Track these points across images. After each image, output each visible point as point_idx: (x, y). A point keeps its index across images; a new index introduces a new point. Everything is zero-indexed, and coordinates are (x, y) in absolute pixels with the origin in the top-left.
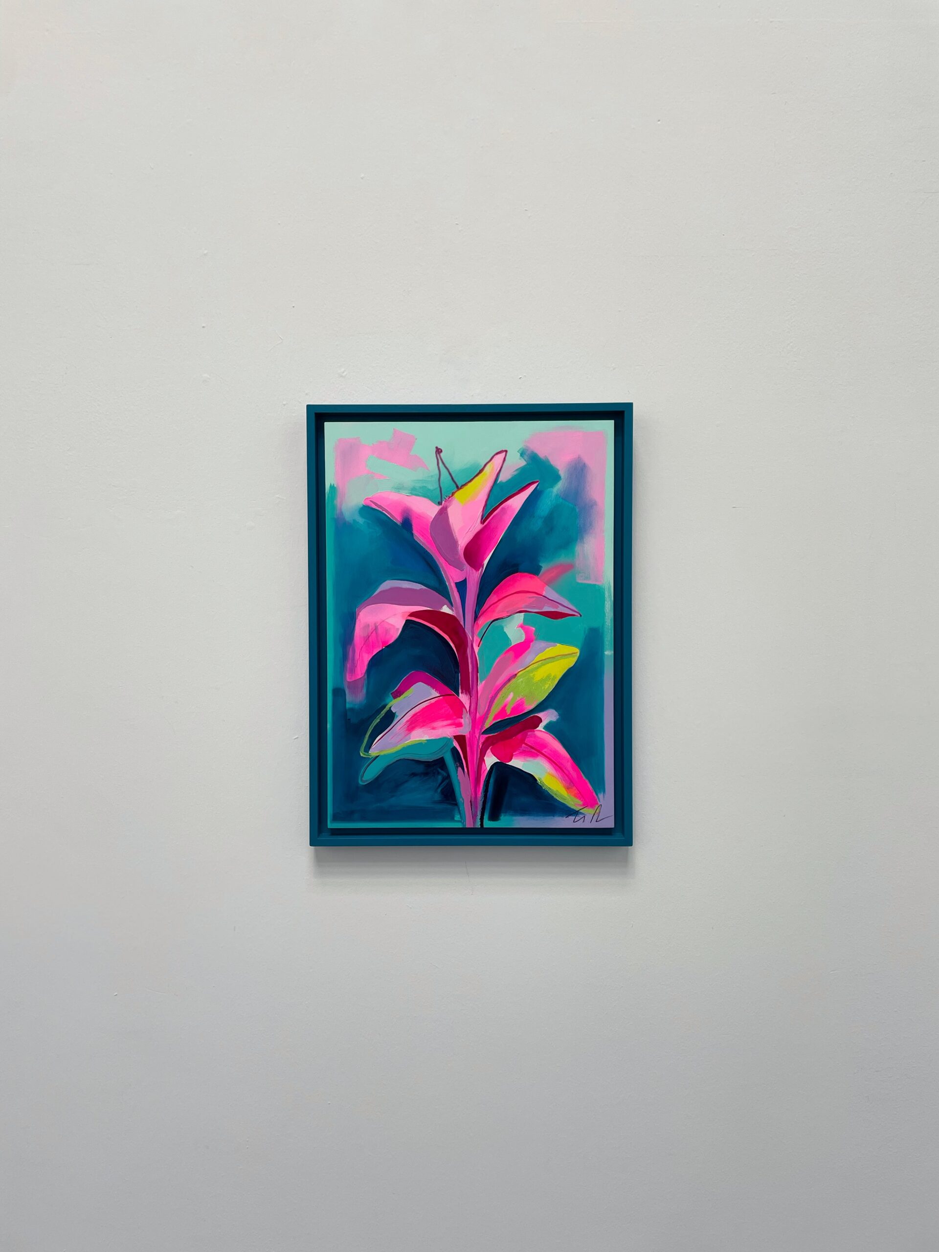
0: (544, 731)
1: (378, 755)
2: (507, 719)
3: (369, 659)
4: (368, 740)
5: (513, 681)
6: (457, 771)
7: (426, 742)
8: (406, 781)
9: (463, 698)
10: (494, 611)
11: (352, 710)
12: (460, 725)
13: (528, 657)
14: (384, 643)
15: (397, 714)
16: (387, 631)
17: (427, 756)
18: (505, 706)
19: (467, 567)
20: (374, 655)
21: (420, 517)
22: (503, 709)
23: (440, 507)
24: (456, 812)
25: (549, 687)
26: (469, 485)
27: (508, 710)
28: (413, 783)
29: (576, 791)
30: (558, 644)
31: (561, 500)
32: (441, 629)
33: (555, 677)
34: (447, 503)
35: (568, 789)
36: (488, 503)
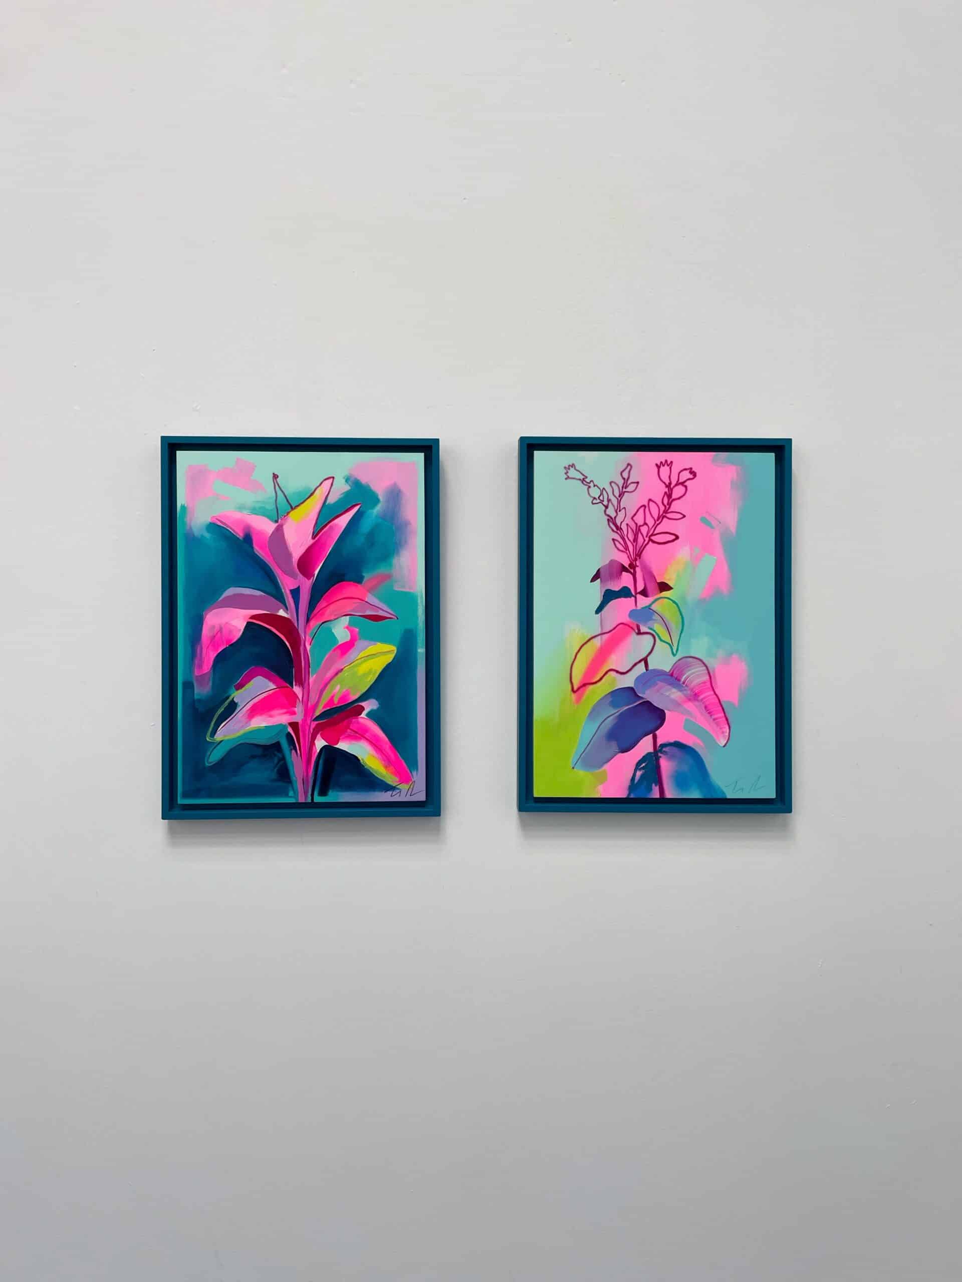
0: (365, 717)
1: (221, 739)
2: (334, 708)
3: (215, 656)
4: (214, 727)
5: (340, 675)
6: (291, 753)
7: (265, 728)
8: (247, 763)
9: (297, 690)
10: (322, 614)
11: (199, 700)
12: (294, 713)
13: (352, 654)
14: (228, 641)
15: (239, 704)
16: (230, 632)
17: (264, 740)
18: (333, 697)
19: (300, 576)
20: (219, 652)
21: (260, 533)
22: (331, 700)
23: (277, 524)
24: (290, 788)
25: (371, 680)
26: (303, 505)
27: (336, 700)
28: (253, 764)
29: (394, 770)
30: (379, 643)
31: (380, 520)
32: (277, 630)
33: (376, 672)
34: (283, 521)
35: (386, 767)
36: (318, 521)
